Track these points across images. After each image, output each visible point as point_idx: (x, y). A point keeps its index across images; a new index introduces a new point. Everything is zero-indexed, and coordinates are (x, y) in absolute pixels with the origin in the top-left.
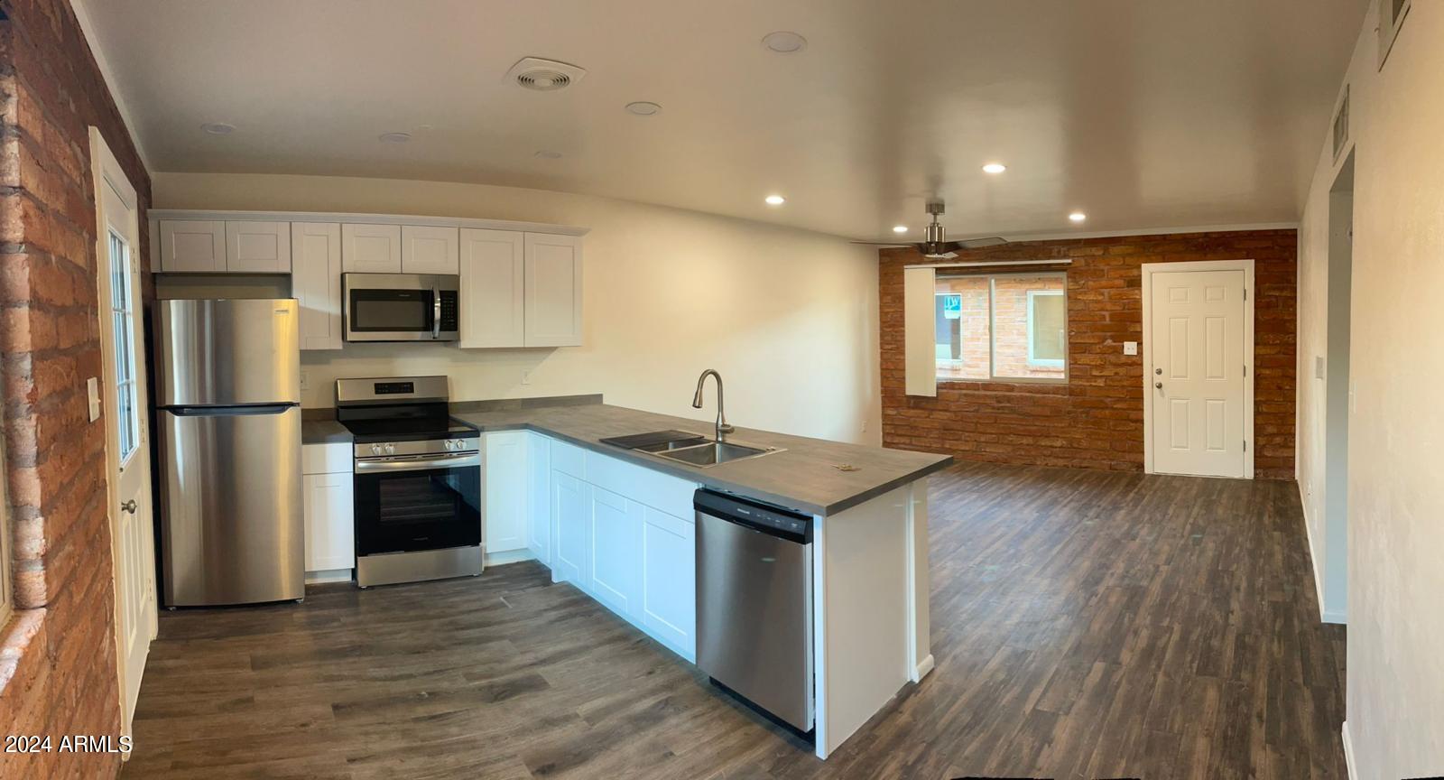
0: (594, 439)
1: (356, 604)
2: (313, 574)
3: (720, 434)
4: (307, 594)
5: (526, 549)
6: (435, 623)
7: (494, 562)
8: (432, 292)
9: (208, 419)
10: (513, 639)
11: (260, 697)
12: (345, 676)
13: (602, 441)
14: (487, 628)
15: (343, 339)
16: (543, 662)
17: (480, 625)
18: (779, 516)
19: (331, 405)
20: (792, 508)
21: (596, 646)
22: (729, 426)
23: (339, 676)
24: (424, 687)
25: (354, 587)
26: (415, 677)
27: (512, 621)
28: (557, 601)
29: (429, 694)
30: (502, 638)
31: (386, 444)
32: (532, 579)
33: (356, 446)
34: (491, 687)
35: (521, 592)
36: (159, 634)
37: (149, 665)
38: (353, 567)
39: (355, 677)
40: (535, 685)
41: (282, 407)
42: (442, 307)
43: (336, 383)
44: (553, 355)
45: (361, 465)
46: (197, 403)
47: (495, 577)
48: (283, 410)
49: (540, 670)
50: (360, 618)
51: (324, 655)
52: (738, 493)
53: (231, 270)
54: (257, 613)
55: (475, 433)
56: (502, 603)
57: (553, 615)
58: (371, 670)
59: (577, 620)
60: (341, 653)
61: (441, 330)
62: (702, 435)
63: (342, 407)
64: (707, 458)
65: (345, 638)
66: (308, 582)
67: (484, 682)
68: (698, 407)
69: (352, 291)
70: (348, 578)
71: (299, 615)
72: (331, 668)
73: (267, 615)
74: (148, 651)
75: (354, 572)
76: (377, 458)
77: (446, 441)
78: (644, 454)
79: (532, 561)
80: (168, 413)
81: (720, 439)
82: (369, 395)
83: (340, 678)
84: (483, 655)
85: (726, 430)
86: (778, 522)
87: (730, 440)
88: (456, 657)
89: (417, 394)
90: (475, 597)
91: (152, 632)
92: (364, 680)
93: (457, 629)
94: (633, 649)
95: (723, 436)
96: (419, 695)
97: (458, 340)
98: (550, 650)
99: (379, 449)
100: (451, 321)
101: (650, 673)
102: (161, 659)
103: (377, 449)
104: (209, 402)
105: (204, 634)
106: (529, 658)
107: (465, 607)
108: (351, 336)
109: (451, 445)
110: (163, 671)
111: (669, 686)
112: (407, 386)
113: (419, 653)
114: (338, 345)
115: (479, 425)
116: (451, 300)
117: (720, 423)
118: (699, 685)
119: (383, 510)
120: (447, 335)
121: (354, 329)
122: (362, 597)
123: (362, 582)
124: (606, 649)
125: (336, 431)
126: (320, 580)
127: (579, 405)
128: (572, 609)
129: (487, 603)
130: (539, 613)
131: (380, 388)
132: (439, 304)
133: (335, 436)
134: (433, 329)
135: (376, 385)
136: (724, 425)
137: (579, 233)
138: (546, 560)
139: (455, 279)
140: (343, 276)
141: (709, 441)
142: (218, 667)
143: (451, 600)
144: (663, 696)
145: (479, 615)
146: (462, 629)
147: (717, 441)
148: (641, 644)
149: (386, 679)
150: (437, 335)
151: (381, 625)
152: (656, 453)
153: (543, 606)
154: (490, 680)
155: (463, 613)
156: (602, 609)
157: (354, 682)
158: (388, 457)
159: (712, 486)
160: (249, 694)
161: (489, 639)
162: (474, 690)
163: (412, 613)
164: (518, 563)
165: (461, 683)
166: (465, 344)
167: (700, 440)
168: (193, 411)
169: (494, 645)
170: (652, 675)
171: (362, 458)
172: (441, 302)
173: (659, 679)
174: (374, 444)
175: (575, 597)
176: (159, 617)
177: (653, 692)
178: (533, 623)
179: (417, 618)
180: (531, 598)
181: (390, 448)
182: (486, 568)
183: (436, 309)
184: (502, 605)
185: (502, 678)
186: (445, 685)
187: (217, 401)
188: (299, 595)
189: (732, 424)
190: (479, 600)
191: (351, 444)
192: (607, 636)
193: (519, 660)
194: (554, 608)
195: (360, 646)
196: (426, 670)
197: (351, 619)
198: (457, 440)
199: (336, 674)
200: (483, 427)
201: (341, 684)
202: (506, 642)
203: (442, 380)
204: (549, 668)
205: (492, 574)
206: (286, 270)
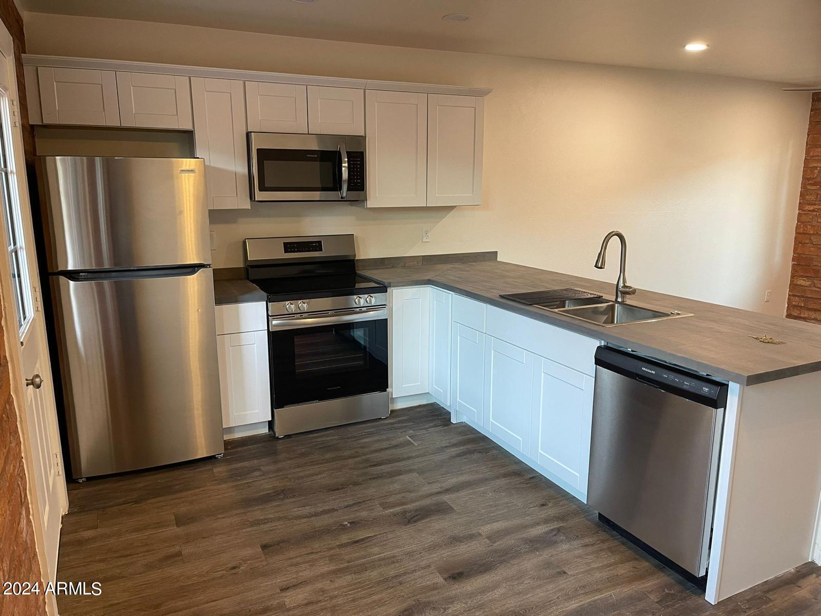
0: (494, 295)
1: (274, 453)
2: (230, 430)
3: (619, 294)
4: (226, 449)
5: (428, 393)
6: (350, 461)
7: (399, 405)
8: (339, 153)
9: (106, 283)
10: (421, 472)
11: (187, 550)
12: (271, 518)
13: (502, 297)
14: (396, 464)
15: (251, 198)
16: (448, 491)
17: (389, 461)
18: (689, 379)
19: (240, 264)
20: (703, 373)
21: (493, 479)
22: (630, 287)
23: (265, 519)
24: (345, 518)
25: (271, 437)
26: (337, 510)
27: (417, 457)
28: (457, 439)
29: (351, 523)
30: (410, 471)
31: (299, 302)
32: (433, 420)
33: (270, 304)
34: (404, 512)
35: (424, 432)
36: (70, 507)
37: (64, 540)
38: (270, 419)
39: (280, 519)
40: (441, 509)
41: (191, 269)
42: (349, 168)
43: (245, 243)
44: (452, 213)
45: (274, 322)
46: (93, 267)
47: (400, 419)
48: (193, 273)
49: (446, 498)
50: (280, 465)
51: (248, 503)
52: (641, 353)
53: (125, 124)
54: (176, 473)
55: (383, 289)
56: (409, 441)
57: (454, 451)
58: (296, 510)
59: (475, 456)
60: (265, 499)
61: (348, 190)
62: (599, 294)
63: (252, 267)
64: (605, 318)
65: (267, 485)
66: (226, 437)
67: (398, 509)
68: (601, 268)
69: (258, 150)
70: (265, 430)
71: (220, 470)
72: (257, 513)
73: (187, 473)
74: (60, 526)
75: (271, 424)
76: (291, 315)
77: (355, 297)
78: (545, 311)
79: (432, 404)
80: (62, 279)
81: (620, 300)
82: (280, 254)
83: (266, 521)
84: (397, 486)
85: (627, 291)
86: (687, 384)
87: (629, 301)
88: (371, 491)
89: (326, 252)
90: (384, 437)
91: (63, 507)
92: (290, 519)
93: (371, 466)
94: (527, 484)
95: (623, 297)
96: (341, 525)
97: (364, 200)
98: (453, 481)
99: (293, 306)
100: (358, 182)
101: (543, 505)
102: (76, 531)
103: (290, 306)
104: (107, 266)
105: (121, 500)
106: (435, 488)
107: (377, 446)
108: (260, 195)
109: (361, 300)
110: (81, 543)
111: (561, 518)
112: (315, 245)
113: (338, 489)
114: (246, 205)
115: (386, 282)
116: (358, 161)
117: (621, 284)
118: (588, 520)
119: (298, 362)
120: (354, 195)
121: (262, 188)
122: (280, 446)
123: (279, 433)
124: (502, 482)
125: (249, 291)
126: (238, 435)
127: (475, 261)
128: (469, 446)
129: (394, 442)
130: (442, 449)
131: (289, 247)
132: (346, 165)
133: (247, 296)
134: (340, 189)
135: (285, 244)
136: (625, 286)
137: (481, 93)
138: (446, 402)
139: (360, 140)
140: (248, 135)
141: (607, 301)
142: (137, 530)
143: (364, 440)
144: (555, 525)
145: (388, 452)
146: (374, 466)
147: (616, 301)
148: (532, 481)
149: (310, 516)
150: (344, 195)
151: (299, 470)
152: (556, 310)
153: (444, 444)
154: (402, 507)
155: (376, 451)
156: (498, 448)
157: (281, 522)
158: (302, 314)
159: (613, 344)
160: (177, 548)
161: (399, 473)
162: (389, 516)
163: (328, 456)
164: (420, 406)
165: (379, 511)
166: (370, 204)
167: (598, 300)
168: (90, 275)
169: (405, 478)
170: (544, 507)
171: (275, 316)
172: (349, 162)
173: (551, 511)
174: (287, 302)
175: (472, 436)
176: (69, 490)
177: (546, 521)
178: (438, 458)
179: (333, 459)
180: (434, 437)
181: (304, 305)
182: (392, 411)
183: (343, 169)
184: (409, 443)
185: (414, 505)
186: (364, 514)
187: (115, 265)
188: (220, 451)
189: (635, 286)
190: (388, 439)
191: (265, 302)
192: (502, 471)
193: (426, 489)
194: (454, 445)
195: (283, 491)
196: (346, 504)
197: (271, 468)
198: (366, 296)
199: (262, 518)
200: (390, 283)
201: (266, 527)
202: (415, 475)
203: (349, 239)
204: (453, 496)
205: (397, 416)
206: (188, 126)
